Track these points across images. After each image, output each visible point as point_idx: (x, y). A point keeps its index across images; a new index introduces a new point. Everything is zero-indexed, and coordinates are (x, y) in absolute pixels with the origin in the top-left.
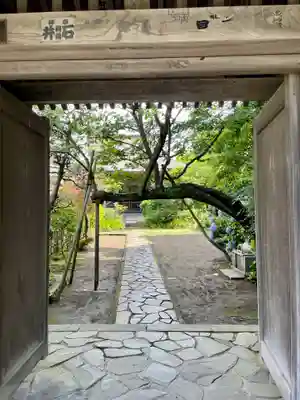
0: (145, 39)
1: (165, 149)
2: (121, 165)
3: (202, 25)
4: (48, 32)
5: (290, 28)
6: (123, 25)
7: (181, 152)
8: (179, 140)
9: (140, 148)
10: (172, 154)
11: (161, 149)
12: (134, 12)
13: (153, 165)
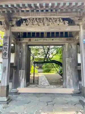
0: (46, 41)
1: (49, 53)
2: (39, 56)
3: (53, 40)
4: (35, 40)
5: (62, 40)
6: (44, 40)
7: (52, 54)
8: (52, 51)
9: (43, 52)
10: (50, 54)
11: (48, 53)
12: (45, 38)
13: (46, 56)
